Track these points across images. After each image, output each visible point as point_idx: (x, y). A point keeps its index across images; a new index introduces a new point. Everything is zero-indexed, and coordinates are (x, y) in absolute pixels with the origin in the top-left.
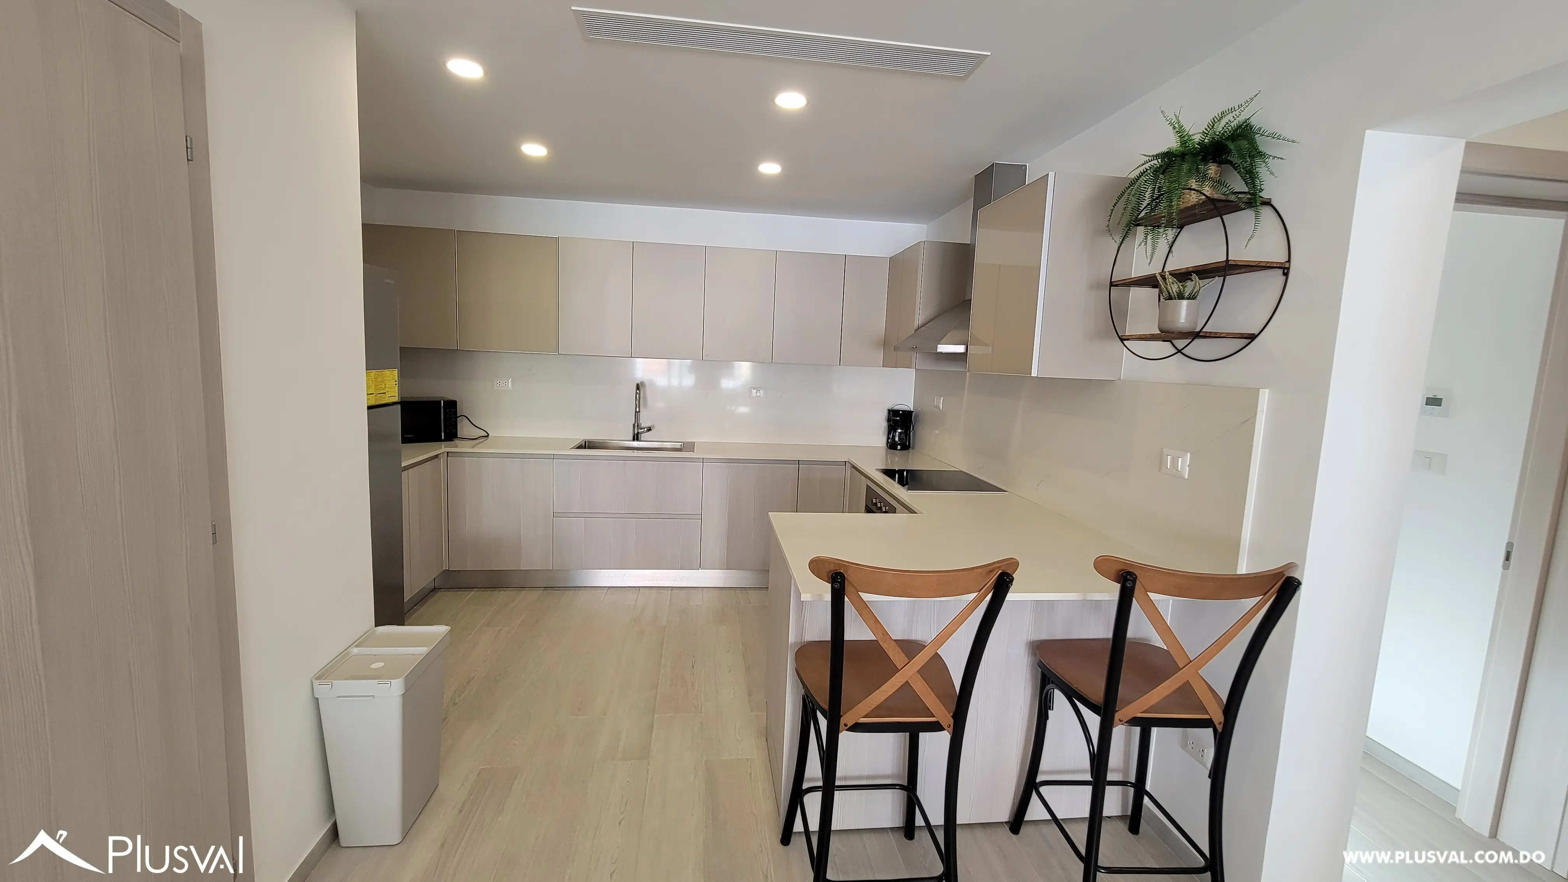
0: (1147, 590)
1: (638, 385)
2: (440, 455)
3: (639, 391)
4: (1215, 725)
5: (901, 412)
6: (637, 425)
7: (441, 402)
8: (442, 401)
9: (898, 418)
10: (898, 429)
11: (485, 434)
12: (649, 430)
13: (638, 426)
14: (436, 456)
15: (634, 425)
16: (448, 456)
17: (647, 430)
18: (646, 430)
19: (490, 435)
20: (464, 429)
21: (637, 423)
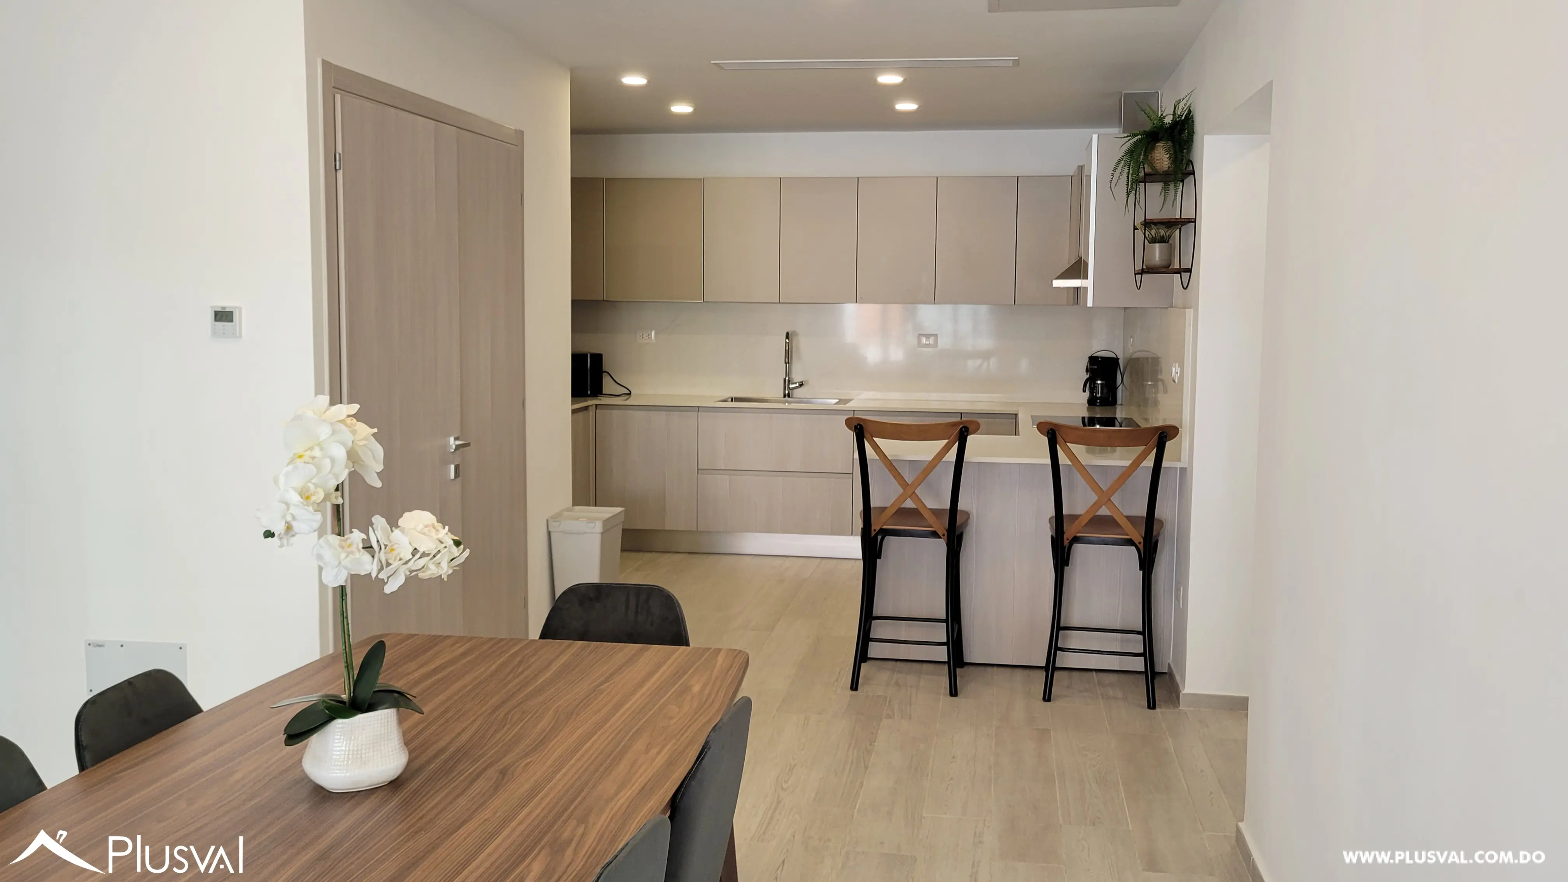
0: (1066, 440)
1: (788, 334)
2: (590, 407)
3: (789, 340)
4: (1136, 544)
5: (1100, 359)
6: (787, 382)
7: (587, 355)
8: (589, 355)
9: (1096, 367)
10: (1098, 380)
11: (628, 392)
12: (801, 385)
13: (789, 381)
14: (586, 408)
15: (785, 380)
16: (596, 409)
17: (799, 385)
18: (797, 385)
19: (632, 393)
20: (608, 386)
21: (789, 378)
